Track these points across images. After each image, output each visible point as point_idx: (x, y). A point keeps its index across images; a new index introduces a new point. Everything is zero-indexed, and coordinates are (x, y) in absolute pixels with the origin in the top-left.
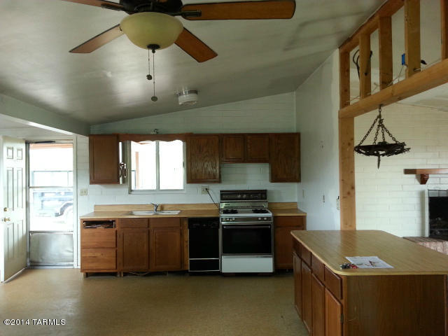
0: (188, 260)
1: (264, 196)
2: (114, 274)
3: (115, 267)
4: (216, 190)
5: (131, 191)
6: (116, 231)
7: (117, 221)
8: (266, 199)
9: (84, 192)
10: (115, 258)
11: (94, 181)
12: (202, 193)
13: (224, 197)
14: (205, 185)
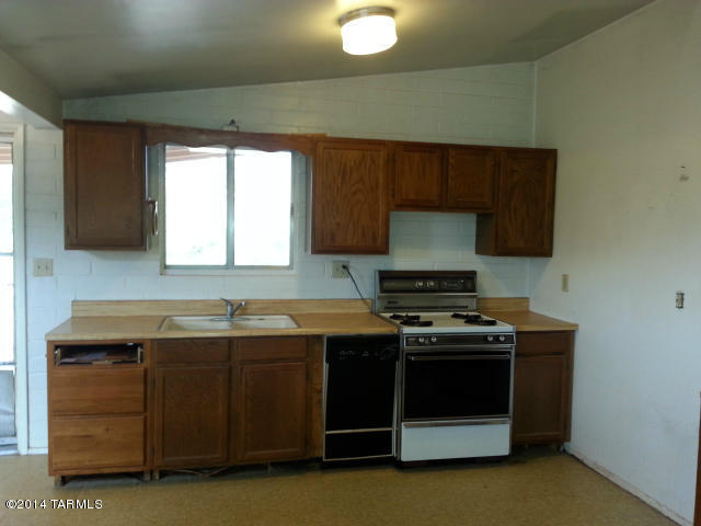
0: (322, 433)
1: (469, 285)
2: (138, 475)
3: (141, 459)
4: (366, 269)
5: (166, 267)
6: (146, 371)
7: (148, 346)
8: (474, 290)
9: (45, 268)
10: (141, 439)
11: (75, 241)
12: (334, 276)
13: (387, 285)
14: (342, 258)
